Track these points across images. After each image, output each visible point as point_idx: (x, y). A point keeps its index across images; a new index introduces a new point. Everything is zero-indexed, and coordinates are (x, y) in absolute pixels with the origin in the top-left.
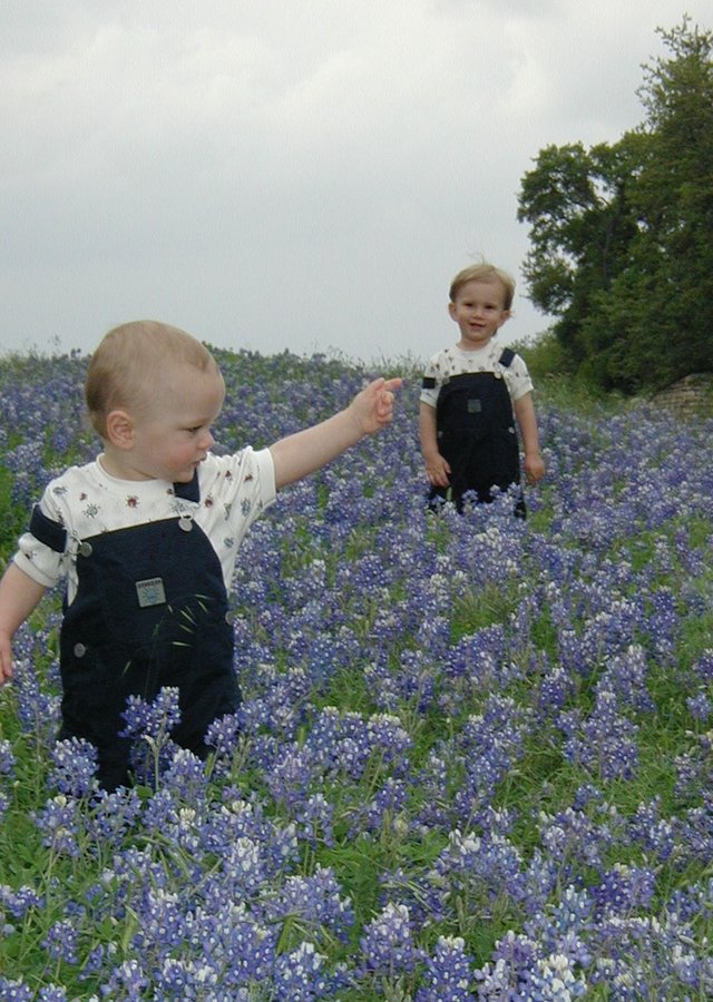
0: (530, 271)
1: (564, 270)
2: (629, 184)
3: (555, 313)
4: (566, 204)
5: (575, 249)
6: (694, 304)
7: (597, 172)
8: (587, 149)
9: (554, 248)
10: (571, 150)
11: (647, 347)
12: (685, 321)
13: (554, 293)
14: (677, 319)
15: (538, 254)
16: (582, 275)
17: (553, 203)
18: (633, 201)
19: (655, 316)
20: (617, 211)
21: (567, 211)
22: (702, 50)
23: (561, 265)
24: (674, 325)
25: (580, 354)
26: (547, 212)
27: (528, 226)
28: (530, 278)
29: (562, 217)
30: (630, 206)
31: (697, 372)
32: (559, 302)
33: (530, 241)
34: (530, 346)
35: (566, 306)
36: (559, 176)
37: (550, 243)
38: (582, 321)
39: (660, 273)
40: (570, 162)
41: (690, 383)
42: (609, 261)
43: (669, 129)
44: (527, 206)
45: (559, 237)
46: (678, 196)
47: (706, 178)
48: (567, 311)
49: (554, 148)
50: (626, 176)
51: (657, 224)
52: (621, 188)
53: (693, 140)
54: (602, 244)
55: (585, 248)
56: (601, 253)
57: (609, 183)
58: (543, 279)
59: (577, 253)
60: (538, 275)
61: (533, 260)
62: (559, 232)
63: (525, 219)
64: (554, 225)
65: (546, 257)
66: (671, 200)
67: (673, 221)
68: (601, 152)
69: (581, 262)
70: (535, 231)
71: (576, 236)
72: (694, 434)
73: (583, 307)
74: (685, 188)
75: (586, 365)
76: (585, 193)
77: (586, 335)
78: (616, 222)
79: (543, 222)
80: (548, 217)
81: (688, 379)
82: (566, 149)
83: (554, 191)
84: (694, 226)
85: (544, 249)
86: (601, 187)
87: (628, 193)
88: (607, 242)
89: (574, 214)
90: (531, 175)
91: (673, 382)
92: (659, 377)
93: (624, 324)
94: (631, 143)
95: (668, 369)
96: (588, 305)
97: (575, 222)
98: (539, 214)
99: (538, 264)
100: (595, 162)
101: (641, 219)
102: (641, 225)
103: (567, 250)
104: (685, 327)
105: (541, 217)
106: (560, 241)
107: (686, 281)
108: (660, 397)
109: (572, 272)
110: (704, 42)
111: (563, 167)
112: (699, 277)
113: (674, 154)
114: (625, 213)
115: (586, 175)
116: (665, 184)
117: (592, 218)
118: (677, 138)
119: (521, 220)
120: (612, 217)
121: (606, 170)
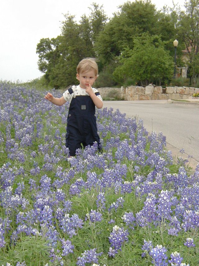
1: (46, 63)
2: (59, 46)
3: (44, 72)
4: (46, 50)
5: (48, 59)
6: (72, 71)
7: (52, 44)
8: (50, 39)
9: (43, 59)
10: (47, 39)
11: (62, 79)
12: (70, 74)
13: (44, 68)
14: (68, 74)
15: (40, 60)
16: (50, 65)
17: (43, 50)
18: (59, 50)
19: (64, 73)
20: (56, 52)
22: (72, 19)
23: (45, 62)
24: (67, 75)
25: (49, 81)
26: (42, 51)
27: (38, 54)
28: (39, 65)
29: (45, 53)
31: (72, 84)
33: (39, 57)
34: (39, 79)
35: (46, 71)
36: (44, 44)
37: (43, 58)
38: (49, 74)
39: (65, 64)
40: (47, 41)
42: (55, 62)
43: (66, 35)
44: (38, 50)
46: (68, 49)
47: (74, 45)
48: (47, 72)
49: (43, 39)
50: (58, 45)
51: (64, 54)
52: (57, 47)
53: (71, 37)
54: (53, 58)
55: (50, 59)
56: (53, 60)
57: (55, 46)
58: (42, 65)
60: (41, 65)
61: (39, 61)
62: (44, 56)
63: (38, 53)
65: (42, 61)
66: (67, 49)
67: (67, 54)
68: (53, 40)
69: (49, 62)
70: (40, 55)
71: (48, 57)
73: (49, 71)
74: (70, 47)
75: (50, 83)
76: (50, 48)
77: (50, 77)
78: (56, 54)
79: (41, 54)
80: (42, 53)
82: (45, 39)
83: (44, 47)
84: (71, 55)
85: (42, 59)
87: (58, 48)
88: (54, 58)
89: (48, 52)
90: (39, 44)
91: (67, 86)
92: (64, 85)
93: (57, 74)
94: (59, 38)
95: (66, 84)
97: (48, 54)
98: (40, 52)
99: (40, 62)
100: (52, 42)
101: (61, 53)
102: (61, 54)
103: (46, 59)
104: (70, 75)
106: (45, 58)
107: (70, 66)
109: (47, 64)
110: (72, 17)
111: (45, 42)
112: (72, 65)
113: (67, 41)
114: (58, 52)
115: (50, 44)
116: (66, 46)
117: (51, 53)
118: (68, 37)
119: (37, 53)
120: (55, 53)
121: (54, 43)
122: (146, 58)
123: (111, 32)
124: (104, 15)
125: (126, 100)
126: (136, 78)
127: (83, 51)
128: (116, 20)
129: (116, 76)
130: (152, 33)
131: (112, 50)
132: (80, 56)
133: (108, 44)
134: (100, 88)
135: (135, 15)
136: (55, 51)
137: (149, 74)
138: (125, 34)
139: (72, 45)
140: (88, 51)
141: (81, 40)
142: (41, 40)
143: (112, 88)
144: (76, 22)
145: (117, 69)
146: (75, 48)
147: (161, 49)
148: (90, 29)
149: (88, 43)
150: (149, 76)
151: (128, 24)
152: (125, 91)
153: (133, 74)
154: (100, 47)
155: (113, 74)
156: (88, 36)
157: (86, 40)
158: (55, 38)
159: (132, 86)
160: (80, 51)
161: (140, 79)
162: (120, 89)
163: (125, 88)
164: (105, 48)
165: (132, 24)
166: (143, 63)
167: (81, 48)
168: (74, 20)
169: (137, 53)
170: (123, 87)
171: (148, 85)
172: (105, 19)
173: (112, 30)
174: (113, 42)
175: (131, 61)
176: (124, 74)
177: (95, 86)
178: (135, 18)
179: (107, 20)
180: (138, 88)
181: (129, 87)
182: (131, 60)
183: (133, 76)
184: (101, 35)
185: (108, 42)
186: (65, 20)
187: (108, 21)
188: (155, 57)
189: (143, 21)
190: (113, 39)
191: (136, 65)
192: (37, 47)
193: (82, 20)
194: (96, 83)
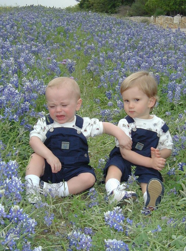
3: (79, 1)
38: (84, 3)
48: (81, 1)
77: (85, 5)
126: (166, 9)
134: (132, 17)
137: (177, 6)
143: (143, 17)
150: (177, 7)
152: (155, 20)
153: (163, 5)
159: (162, 16)
161: (169, 10)
162: (150, 18)
163: (156, 17)
170: (154, 17)
171: (176, 15)
177: (128, 15)
180: (167, 18)
181: (159, 17)
183: (163, 7)
194: (129, 12)
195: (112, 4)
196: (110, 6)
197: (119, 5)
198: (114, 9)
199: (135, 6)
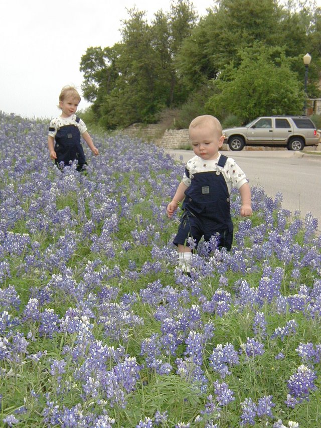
0: (83, 88)
1: (94, 88)
2: (116, 60)
3: (91, 102)
4: (96, 66)
5: (98, 81)
6: (137, 100)
7: (106, 56)
8: (103, 49)
9: (92, 80)
10: (97, 48)
11: (121, 113)
12: (133, 106)
13: (91, 95)
14: (131, 105)
15: (86, 82)
16: (100, 90)
17: (91, 66)
18: (117, 66)
19: (124, 103)
20: (112, 69)
21: (96, 68)
22: (140, 17)
23: (93, 86)
24: (130, 107)
25: (99, 116)
26: (89, 69)
27: (83, 73)
28: (83, 90)
29: (94, 70)
30: (116, 68)
31: (137, 122)
32: (93, 98)
33: (83, 78)
34: (83, 112)
35: (95, 99)
36: (93, 57)
37: (90, 79)
38: (101, 104)
39: (125, 90)
40: (97, 52)
41: (135, 126)
42: (109, 85)
43: (129, 43)
44: (83, 66)
45: (93, 77)
46: (132, 65)
47: (141, 60)
48: (95, 101)
49: (92, 47)
50: (115, 58)
51: (125, 73)
52: (114, 61)
53: (137, 47)
54: (107, 80)
55: (101, 81)
56: (106, 83)
57: (110, 60)
58: (88, 90)
59: (99, 82)
60: (86, 89)
61: (84, 84)
62: (93, 75)
64: (91, 73)
65: (89, 83)
66: (130, 66)
67: (130, 72)
68: (107, 49)
69: (100, 85)
70: (85, 74)
71: (99, 77)
72: (136, 144)
73: (101, 100)
74: (134, 63)
75: (102, 119)
76: (102, 63)
77: (102, 109)
78: (112, 73)
79: (88, 72)
80: (89, 70)
81: (134, 124)
82: (95, 48)
83: (92, 61)
84: (137, 75)
85: (88, 80)
86: (107, 61)
87: (116, 63)
88: (109, 79)
89: (98, 69)
90: (84, 56)
91: (129, 125)
92: (125, 124)
93: (113, 107)
94: (117, 46)
95: (128, 121)
96: (102, 99)
97: (99, 72)
98: (87, 69)
99: (86, 85)
100: (106, 53)
101: (120, 72)
102: (120, 74)
103: (96, 81)
104: (134, 108)
105: (87, 70)
106: (93, 78)
107: (134, 93)
108: (125, 130)
109: (97, 89)
110: (141, 14)
111: (95, 54)
112: (138, 92)
113: (130, 51)
114: (115, 70)
115: (102, 57)
116: (128, 61)
117: (104, 71)
118: (132, 46)
119: (81, 71)
120: (110, 71)
121: (109, 55)
122: (261, 81)
123: (202, 39)
124: (193, 12)
125: (224, 150)
126: (242, 115)
127: (155, 69)
128: (211, 20)
129: (209, 110)
130: (270, 43)
131: (203, 69)
132: (151, 76)
133: (196, 58)
134: (183, 130)
135: (243, 12)
136: (110, 69)
137: (263, 108)
138: (223, 43)
139: (139, 59)
140: (164, 69)
141: (153, 52)
142: (88, 49)
144: (146, 21)
145: (211, 98)
146: (143, 64)
147: (286, 68)
148: (168, 33)
149: (165, 56)
151: (231, 27)
153: (236, 108)
154: (185, 63)
155: (205, 106)
156: (164, 45)
157: (161, 52)
158: (110, 47)
160: (151, 68)
161: (248, 116)
164: (190, 65)
165: (238, 26)
166: (254, 90)
167: (153, 64)
168: (143, 19)
169: (244, 74)
172: (194, 18)
173: (204, 36)
174: (205, 56)
175: (233, 87)
176: (223, 108)
177: (175, 126)
178: (242, 16)
179: (196, 20)
182: (234, 85)
183: (236, 111)
184: (185, 45)
185: (196, 56)
186: (129, 18)
187: (197, 22)
188: (273, 80)
189: (255, 22)
190: (206, 51)
191: (242, 93)
192: (81, 61)
193: (157, 19)
194: (177, 121)
195: (149, 106)
196: (145, 110)
197: (160, 107)
198: (152, 116)
199: (188, 110)
